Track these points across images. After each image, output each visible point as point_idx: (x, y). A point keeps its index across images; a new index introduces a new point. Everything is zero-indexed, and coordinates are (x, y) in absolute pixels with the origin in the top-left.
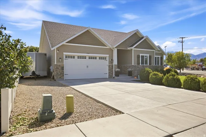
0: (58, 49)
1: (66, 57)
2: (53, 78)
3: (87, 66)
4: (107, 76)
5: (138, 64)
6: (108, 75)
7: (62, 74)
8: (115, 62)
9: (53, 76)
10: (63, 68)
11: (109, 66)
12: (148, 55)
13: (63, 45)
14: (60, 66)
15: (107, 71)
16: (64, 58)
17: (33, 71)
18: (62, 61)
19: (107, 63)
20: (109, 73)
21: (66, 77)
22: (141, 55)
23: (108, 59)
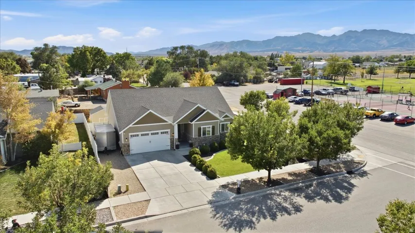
0: (124, 132)
1: (131, 136)
2: (122, 153)
3: (150, 142)
4: (169, 148)
5: (200, 135)
6: (170, 146)
7: (128, 150)
8: (176, 136)
9: (122, 151)
10: (129, 146)
11: (171, 139)
12: (211, 126)
13: (130, 127)
14: (126, 144)
15: (169, 144)
16: (130, 137)
17: (106, 147)
18: (128, 141)
19: (168, 136)
20: (171, 145)
21: (132, 152)
22: (202, 127)
23: (169, 133)
